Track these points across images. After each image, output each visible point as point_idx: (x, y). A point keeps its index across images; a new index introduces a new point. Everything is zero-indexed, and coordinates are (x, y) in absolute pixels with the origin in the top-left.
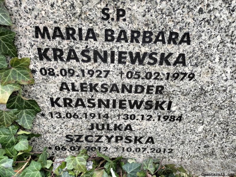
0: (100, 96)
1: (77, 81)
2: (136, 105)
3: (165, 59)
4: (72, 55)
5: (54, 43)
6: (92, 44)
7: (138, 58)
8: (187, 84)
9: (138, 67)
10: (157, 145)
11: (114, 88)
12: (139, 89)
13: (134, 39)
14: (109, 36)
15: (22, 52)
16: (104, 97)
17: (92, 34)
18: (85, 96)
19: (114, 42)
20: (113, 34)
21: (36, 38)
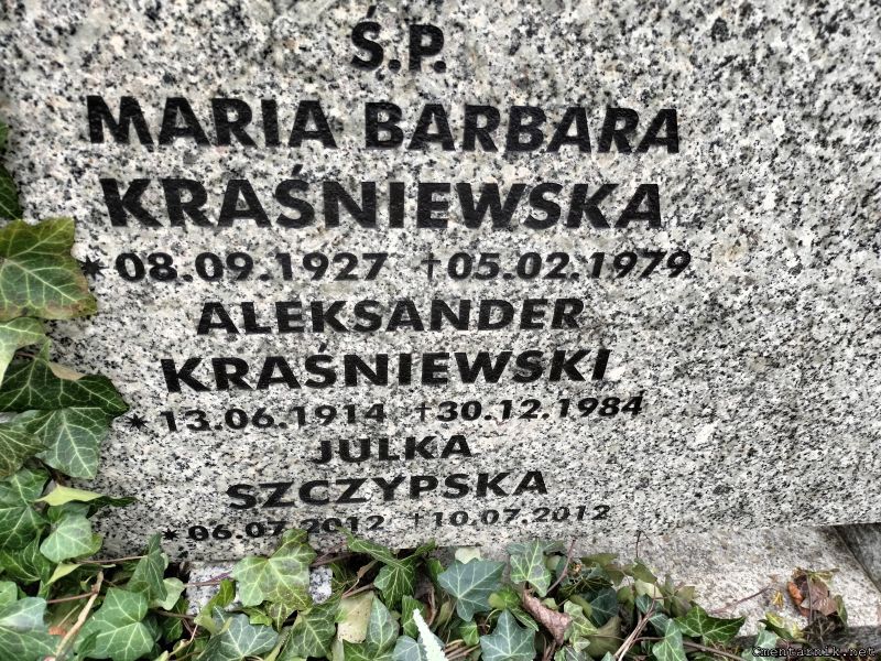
0: (352, 344)
1: (264, 296)
2: (485, 367)
3: (586, 206)
4: (240, 202)
5: (167, 160)
6: (316, 158)
7: (489, 206)
8: (663, 290)
9: (491, 239)
10: (555, 496)
11: (404, 315)
12: (495, 313)
13: (476, 137)
14: (380, 126)
15: (41, 196)
16: (366, 348)
17: (314, 122)
18: (296, 347)
19: (403, 148)
20: (398, 120)
21: (93, 141)
